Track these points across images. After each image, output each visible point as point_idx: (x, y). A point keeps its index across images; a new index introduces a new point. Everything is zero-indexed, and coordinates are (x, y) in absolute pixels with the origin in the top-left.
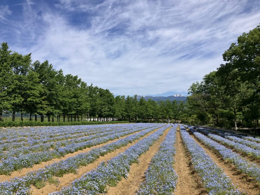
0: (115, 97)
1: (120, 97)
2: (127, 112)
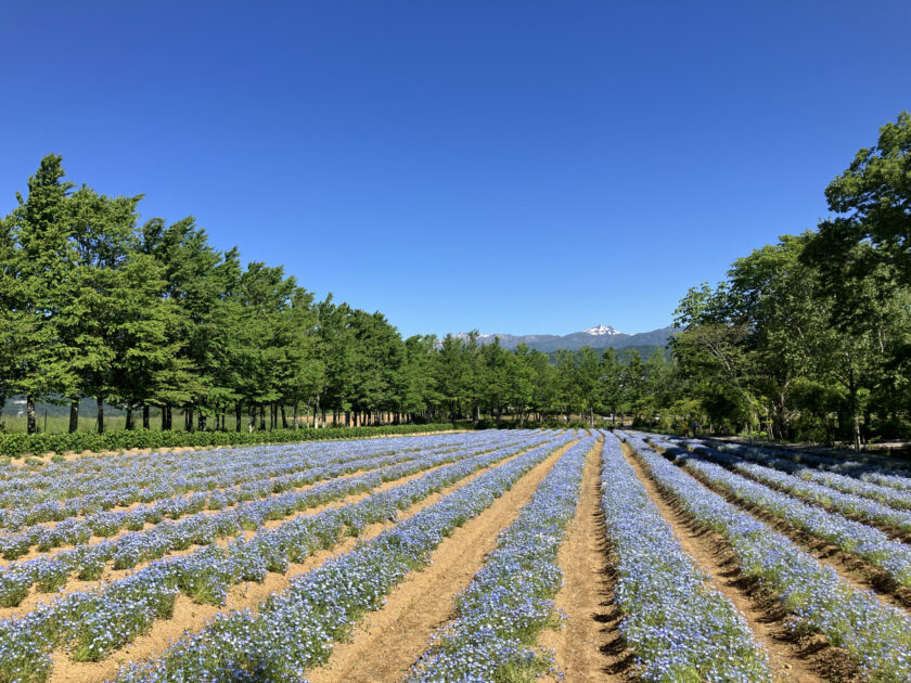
0: (404, 340)
1: (420, 340)
2: (446, 393)
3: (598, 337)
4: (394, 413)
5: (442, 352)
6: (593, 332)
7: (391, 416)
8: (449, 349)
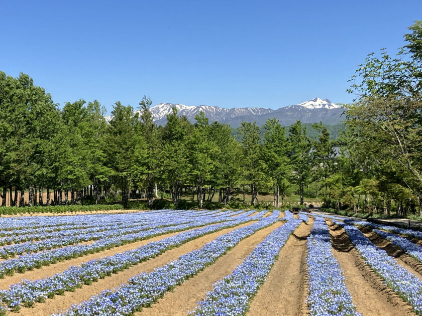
3: (314, 112)
4: (56, 190)
5: (111, 122)
6: (309, 105)
7: (52, 195)
8: (121, 119)
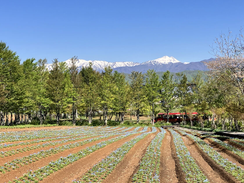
0: (21, 63)
1: (34, 62)
2: (53, 100)
